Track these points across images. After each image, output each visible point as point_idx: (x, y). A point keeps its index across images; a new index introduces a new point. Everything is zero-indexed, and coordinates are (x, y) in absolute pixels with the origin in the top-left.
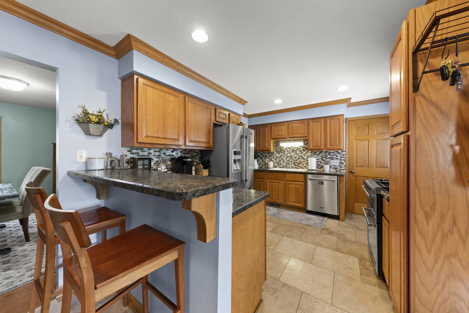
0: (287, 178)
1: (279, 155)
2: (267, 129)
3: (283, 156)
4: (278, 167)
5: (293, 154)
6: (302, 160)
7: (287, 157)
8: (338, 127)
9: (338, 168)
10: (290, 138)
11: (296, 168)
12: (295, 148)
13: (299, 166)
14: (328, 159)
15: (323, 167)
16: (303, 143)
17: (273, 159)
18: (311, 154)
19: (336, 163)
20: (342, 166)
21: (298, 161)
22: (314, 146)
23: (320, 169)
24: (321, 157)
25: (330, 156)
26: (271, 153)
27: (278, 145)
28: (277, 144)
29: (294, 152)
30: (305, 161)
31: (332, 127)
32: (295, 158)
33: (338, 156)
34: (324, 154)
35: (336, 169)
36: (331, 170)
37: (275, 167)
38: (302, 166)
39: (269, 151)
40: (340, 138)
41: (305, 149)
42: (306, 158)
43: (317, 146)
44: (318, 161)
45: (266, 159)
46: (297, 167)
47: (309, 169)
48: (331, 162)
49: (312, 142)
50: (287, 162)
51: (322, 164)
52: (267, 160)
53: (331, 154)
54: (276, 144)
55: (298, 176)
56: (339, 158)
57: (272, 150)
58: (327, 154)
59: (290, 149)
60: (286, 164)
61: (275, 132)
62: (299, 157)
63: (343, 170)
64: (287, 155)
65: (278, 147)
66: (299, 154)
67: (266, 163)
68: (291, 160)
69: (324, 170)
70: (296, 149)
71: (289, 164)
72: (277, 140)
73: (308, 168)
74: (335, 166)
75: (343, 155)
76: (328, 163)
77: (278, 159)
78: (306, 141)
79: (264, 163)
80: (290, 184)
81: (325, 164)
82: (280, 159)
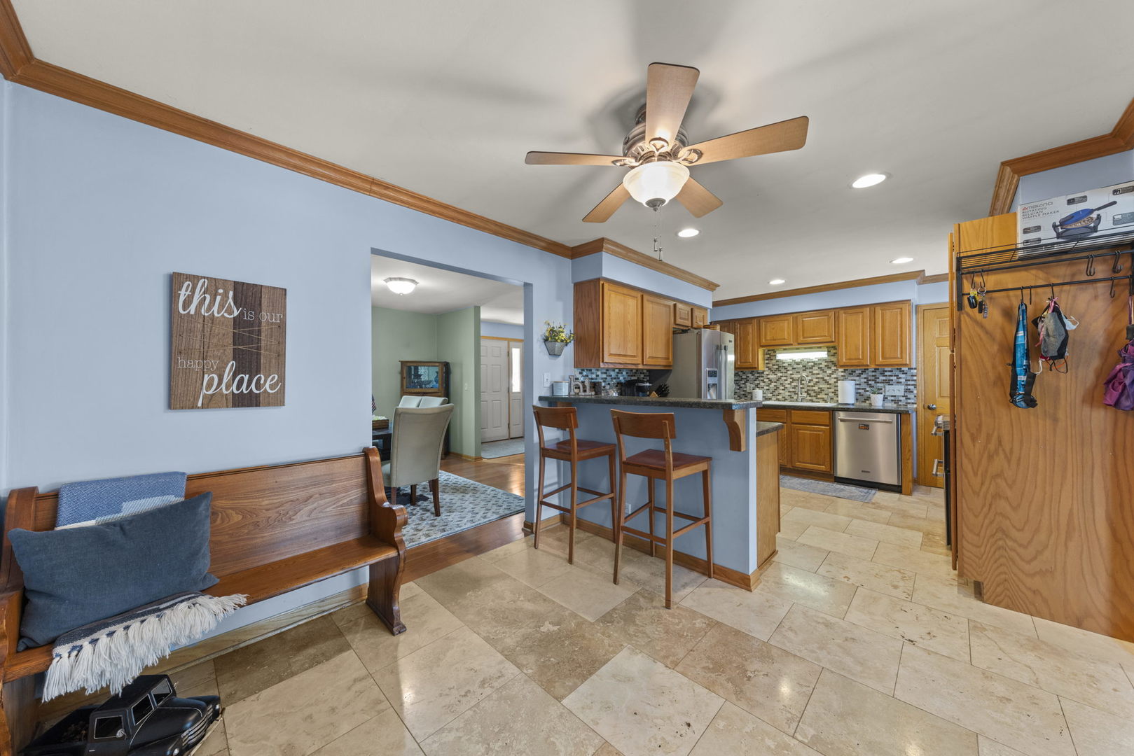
0: (795, 419)
1: (775, 376)
2: (751, 329)
3: (783, 378)
4: (774, 398)
5: (804, 374)
6: (824, 386)
7: (791, 380)
8: (899, 323)
9: (901, 401)
10: (799, 344)
11: (812, 401)
12: (808, 362)
13: (819, 396)
14: (881, 383)
15: (868, 398)
16: (826, 353)
17: (762, 384)
18: (843, 374)
19: (897, 390)
20: (910, 396)
21: (816, 388)
22: (850, 359)
23: (862, 402)
24: (865, 380)
25: (884, 378)
26: (758, 373)
27: (772, 358)
28: (770, 356)
29: (808, 371)
30: (830, 388)
31: (887, 324)
32: (809, 382)
33: (901, 378)
34: (870, 374)
35: (897, 402)
36: (886, 405)
37: (766, 399)
38: (825, 397)
39: (753, 369)
40: (903, 344)
41: (830, 364)
42: (832, 381)
43: (856, 359)
44: (858, 387)
45: (748, 384)
46: (814, 399)
47: (840, 402)
48: (887, 390)
49: (846, 352)
50: (793, 390)
51: (868, 393)
52: (750, 387)
53: (886, 374)
54: (768, 356)
55: (818, 414)
56: (903, 380)
57: (761, 367)
58: (877, 374)
59: (798, 364)
60: (789, 394)
61: (768, 334)
62: (817, 380)
63: (913, 403)
64: (793, 376)
65: (774, 362)
66: (818, 374)
67: (748, 391)
68: (801, 386)
69: (871, 404)
70: (813, 364)
71: (797, 394)
72: (771, 348)
73: (838, 401)
74: (895, 396)
75: (912, 376)
76: (881, 391)
77: (773, 384)
78: (833, 348)
79: (743, 393)
80: (800, 429)
81: (874, 393)
82: (778, 384)
